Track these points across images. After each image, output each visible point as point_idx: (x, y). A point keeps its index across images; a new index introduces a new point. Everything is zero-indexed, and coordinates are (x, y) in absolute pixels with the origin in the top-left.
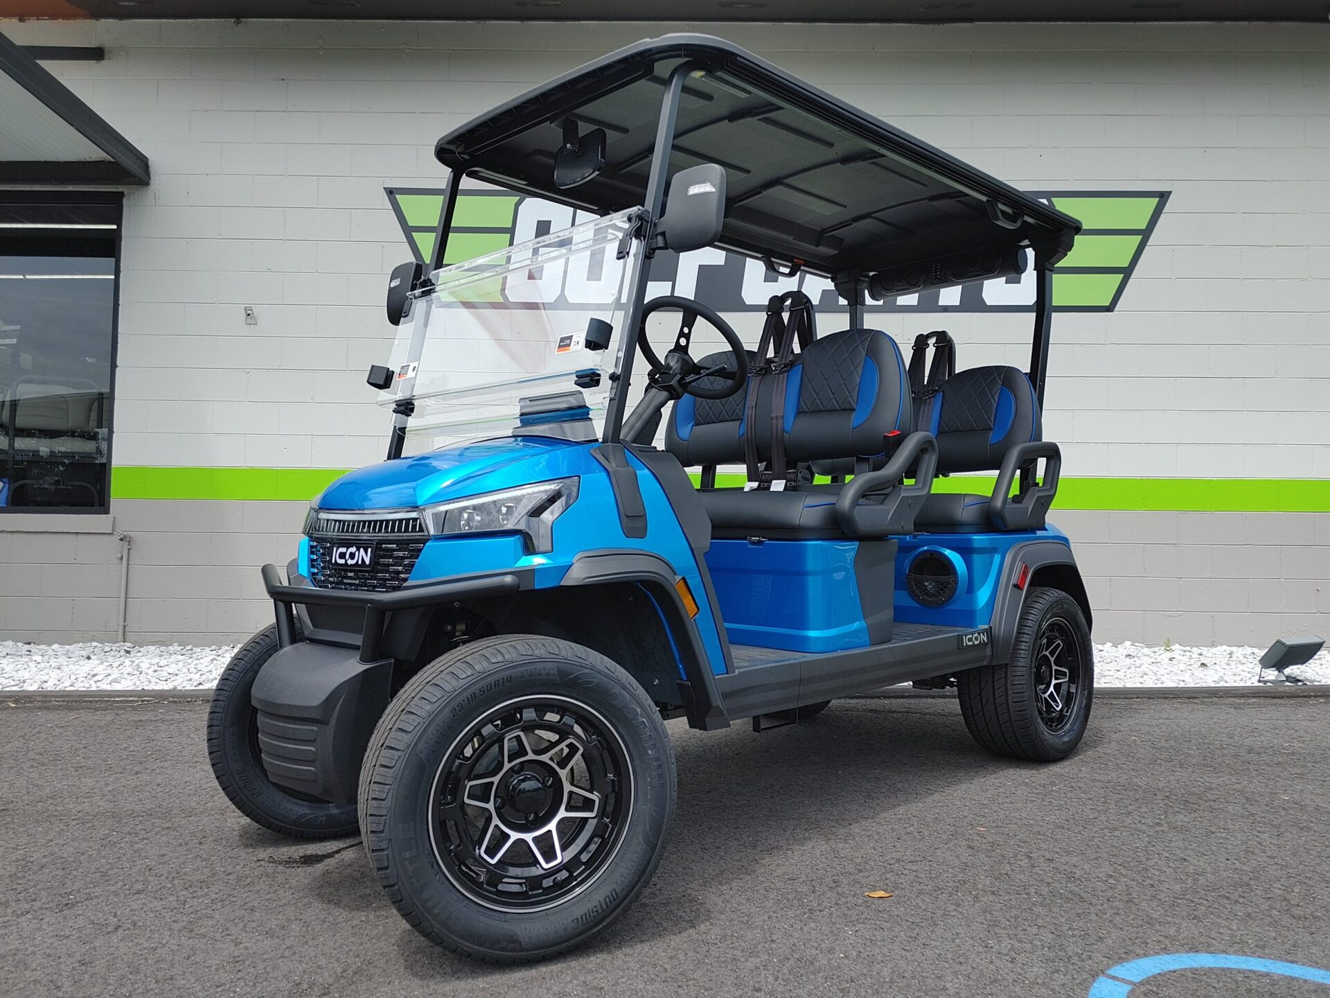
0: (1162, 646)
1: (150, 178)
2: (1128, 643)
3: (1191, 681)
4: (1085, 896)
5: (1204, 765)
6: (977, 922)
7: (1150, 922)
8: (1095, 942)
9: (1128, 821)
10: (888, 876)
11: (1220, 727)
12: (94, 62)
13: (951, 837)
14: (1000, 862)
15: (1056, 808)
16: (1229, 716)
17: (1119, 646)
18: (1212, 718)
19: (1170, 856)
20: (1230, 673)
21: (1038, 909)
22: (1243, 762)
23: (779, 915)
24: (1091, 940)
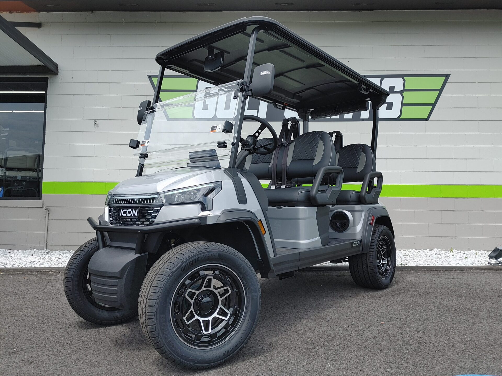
0: (449, 250)
1: (58, 72)
2: (436, 249)
3: (462, 264)
4: (426, 350)
5: (469, 297)
6: (382, 361)
7: (453, 361)
8: (431, 369)
9: (441, 319)
10: (345, 342)
11: (475, 282)
12: (38, 28)
13: (370, 326)
14: (390, 336)
15: (411, 314)
16: (478, 277)
17: (432, 250)
18: (471, 278)
19: (459, 334)
20: (476, 261)
21: (407, 356)
22: (485, 295)
23: (301, 358)
24: (429, 369)
